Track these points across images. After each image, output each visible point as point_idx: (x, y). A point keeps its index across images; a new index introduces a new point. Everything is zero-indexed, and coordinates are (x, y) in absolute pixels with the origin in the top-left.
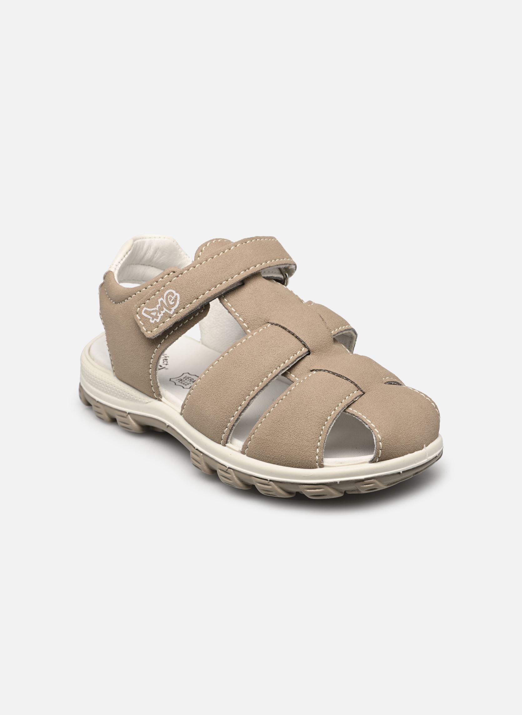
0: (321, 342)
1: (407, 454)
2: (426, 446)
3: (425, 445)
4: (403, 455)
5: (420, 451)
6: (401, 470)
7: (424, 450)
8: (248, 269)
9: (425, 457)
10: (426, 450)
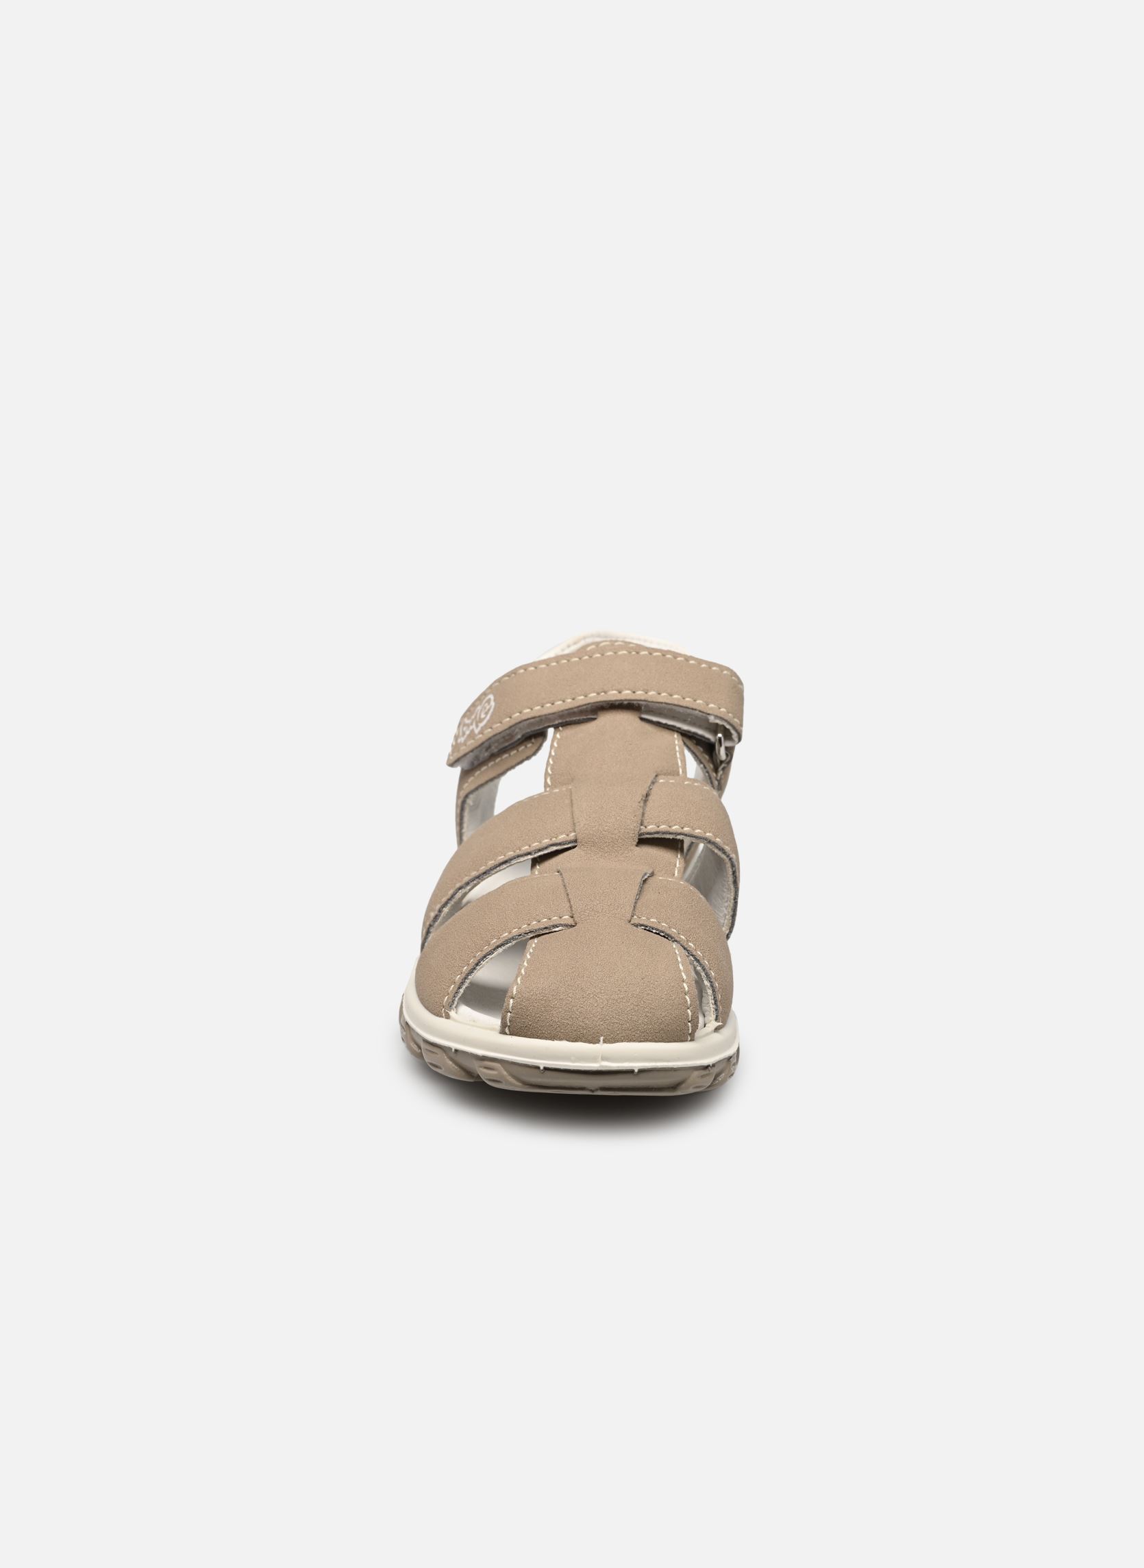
0: (604, 833)
1: (561, 1039)
2: (605, 1042)
3: (602, 1038)
4: (553, 1038)
5: (591, 1045)
6: (544, 1064)
7: (597, 1045)
8: (605, 692)
9: (594, 1059)
10: (602, 1048)
